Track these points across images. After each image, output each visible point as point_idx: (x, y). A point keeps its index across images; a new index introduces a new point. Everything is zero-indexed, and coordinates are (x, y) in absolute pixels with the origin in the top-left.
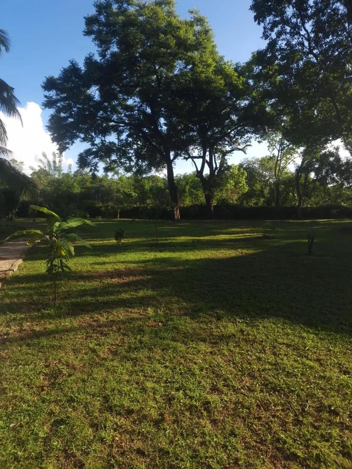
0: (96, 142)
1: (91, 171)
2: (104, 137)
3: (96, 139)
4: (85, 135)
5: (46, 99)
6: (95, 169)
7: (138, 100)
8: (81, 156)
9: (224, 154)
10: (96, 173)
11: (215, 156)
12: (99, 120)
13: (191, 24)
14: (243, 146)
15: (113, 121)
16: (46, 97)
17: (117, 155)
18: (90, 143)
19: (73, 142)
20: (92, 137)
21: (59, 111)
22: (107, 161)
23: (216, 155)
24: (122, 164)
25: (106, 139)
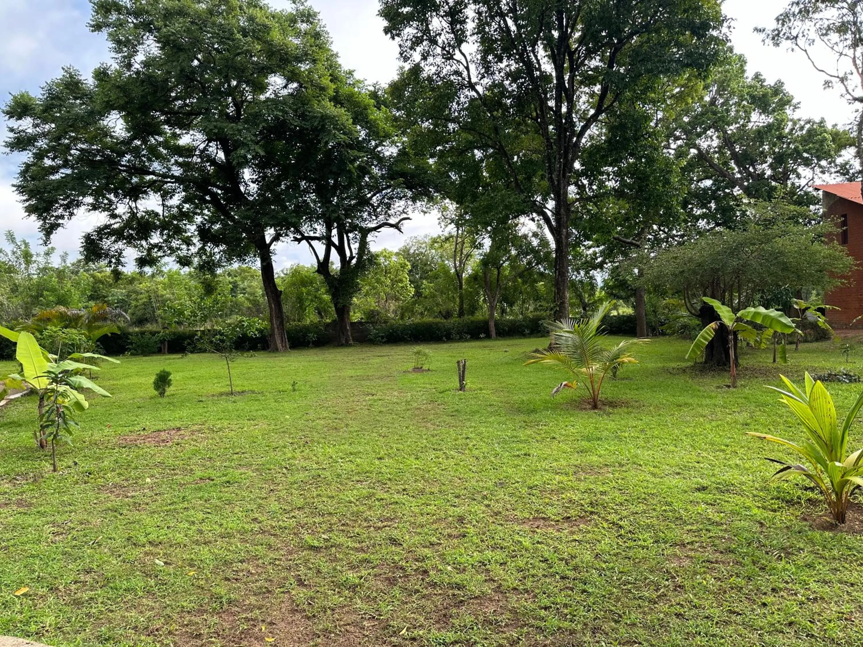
0: (117, 212)
1: (111, 266)
2: (135, 201)
3: (118, 205)
4: (96, 200)
5: (12, 135)
6: (119, 262)
7: (200, 136)
8: (88, 238)
9: (365, 232)
10: (120, 267)
11: (348, 237)
12: (124, 171)
13: (292, 20)
14: (397, 220)
15: (153, 173)
16: (12, 130)
17: (162, 234)
18: (106, 213)
19: (71, 214)
20: (111, 202)
21: (40, 156)
22: (142, 246)
23: (349, 235)
24: (173, 250)
25: (138, 206)
